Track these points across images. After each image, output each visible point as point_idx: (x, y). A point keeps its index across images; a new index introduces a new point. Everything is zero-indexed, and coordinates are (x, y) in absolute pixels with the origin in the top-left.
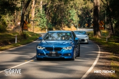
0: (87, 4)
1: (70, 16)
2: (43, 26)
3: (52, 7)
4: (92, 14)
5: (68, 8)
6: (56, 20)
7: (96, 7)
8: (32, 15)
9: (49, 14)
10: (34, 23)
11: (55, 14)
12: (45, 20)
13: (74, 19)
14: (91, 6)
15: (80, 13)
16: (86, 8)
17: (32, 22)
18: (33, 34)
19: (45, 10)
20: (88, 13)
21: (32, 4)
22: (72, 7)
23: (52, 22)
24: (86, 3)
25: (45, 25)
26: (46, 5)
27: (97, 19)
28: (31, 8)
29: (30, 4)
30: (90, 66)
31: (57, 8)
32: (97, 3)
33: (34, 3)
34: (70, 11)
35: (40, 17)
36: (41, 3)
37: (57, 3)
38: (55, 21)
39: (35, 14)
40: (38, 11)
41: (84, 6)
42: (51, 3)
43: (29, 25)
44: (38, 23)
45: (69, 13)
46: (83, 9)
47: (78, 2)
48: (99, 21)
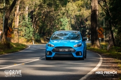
0: (82, 11)
1: (61, 25)
2: (29, 37)
3: (39, 14)
5: (59, 15)
6: (44, 29)
7: (94, 13)
8: (16, 24)
9: (35, 23)
10: (18, 33)
11: (43, 22)
12: (31, 29)
14: (87, 13)
15: (73, 22)
16: (80, 16)
17: (15, 32)
19: (32, 18)
20: (82, 23)
21: (15, 10)
22: (64, 14)
23: (40, 33)
24: (80, 10)
25: (32, 36)
26: (32, 12)
27: (95, 26)
28: (14, 15)
29: (14, 10)
31: (46, 16)
32: (95, 6)
33: (18, 9)
34: (62, 20)
35: (26, 26)
36: (27, 9)
37: (46, 9)
38: (44, 31)
39: (19, 22)
40: (24, 19)
41: (78, 13)
42: (39, 9)
44: (22, 33)
45: (60, 21)
46: (77, 17)
47: (71, 8)
48: (97, 28)
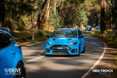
0: (95, 6)
1: (80, 17)
2: (56, 25)
3: (64, 9)
4: (99, 15)
5: (78, 9)
6: (68, 20)
7: (103, 9)
8: (47, 16)
9: (61, 15)
10: (49, 23)
11: (67, 15)
12: (58, 20)
13: (83, 19)
14: (98, 8)
15: (89, 14)
16: (94, 10)
17: (47, 22)
18: (47, 32)
19: (59, 11)
20: (96, 14)
21: (47, 6)
22: (82, 9)
23: (65, 22)
24: (94, 5)
25: (58, 25)
26: (59, 7)
27: (103, 20)
28: (46, 10)
29: (45, 6)
30: (97, 60)
31: (69, 10)
32: (104, 5)
33: (49, 5)
34: (81, 13)
35: (54, 18)
36: (55, 5)
37: (69, 5)
39: (50, 15)
40: (53, 12)
41: (92, 8)
42: (64, 5)
43: (44, 25)
44: (52, 23)
45: (80, 14)
46: (92, 11)
47: (87, 4)
48: (105, 21)
